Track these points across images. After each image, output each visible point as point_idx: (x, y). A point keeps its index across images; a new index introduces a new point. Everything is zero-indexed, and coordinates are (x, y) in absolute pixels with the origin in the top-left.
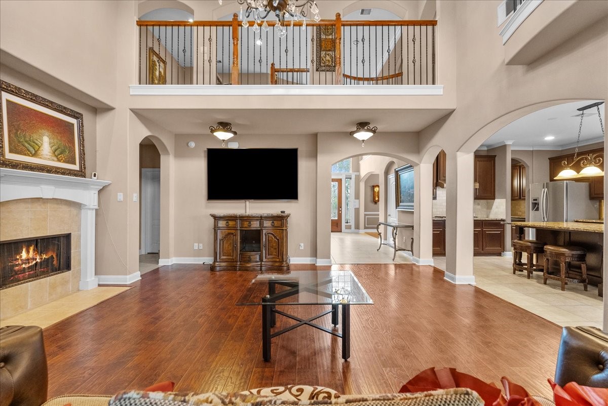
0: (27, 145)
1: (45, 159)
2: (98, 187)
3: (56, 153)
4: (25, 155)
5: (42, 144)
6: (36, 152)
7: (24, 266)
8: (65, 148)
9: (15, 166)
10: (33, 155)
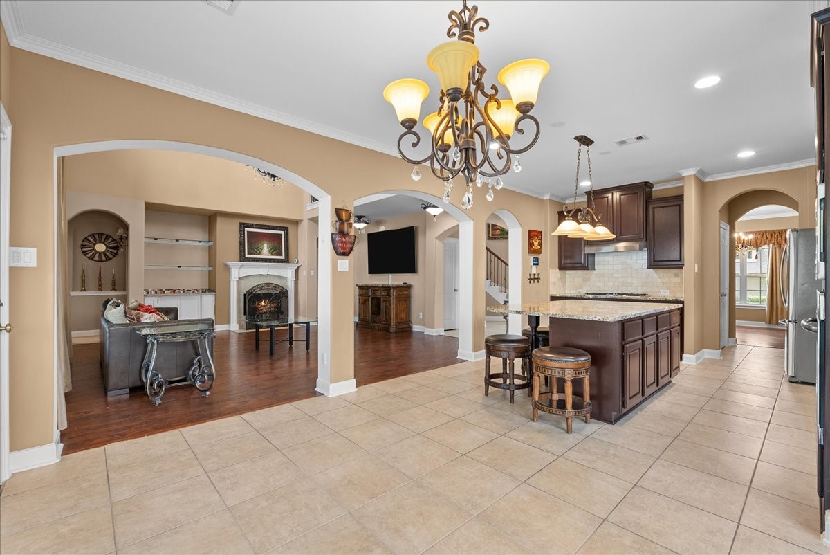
0: (256, 250)
1: (265, 255)
2: (294, 268)
3: (271, 251)
4: (255, 254)
5: (263, 248)
6: (260, 252)
8: (276, 248)
9: (249, 260)
10: (259, 254)
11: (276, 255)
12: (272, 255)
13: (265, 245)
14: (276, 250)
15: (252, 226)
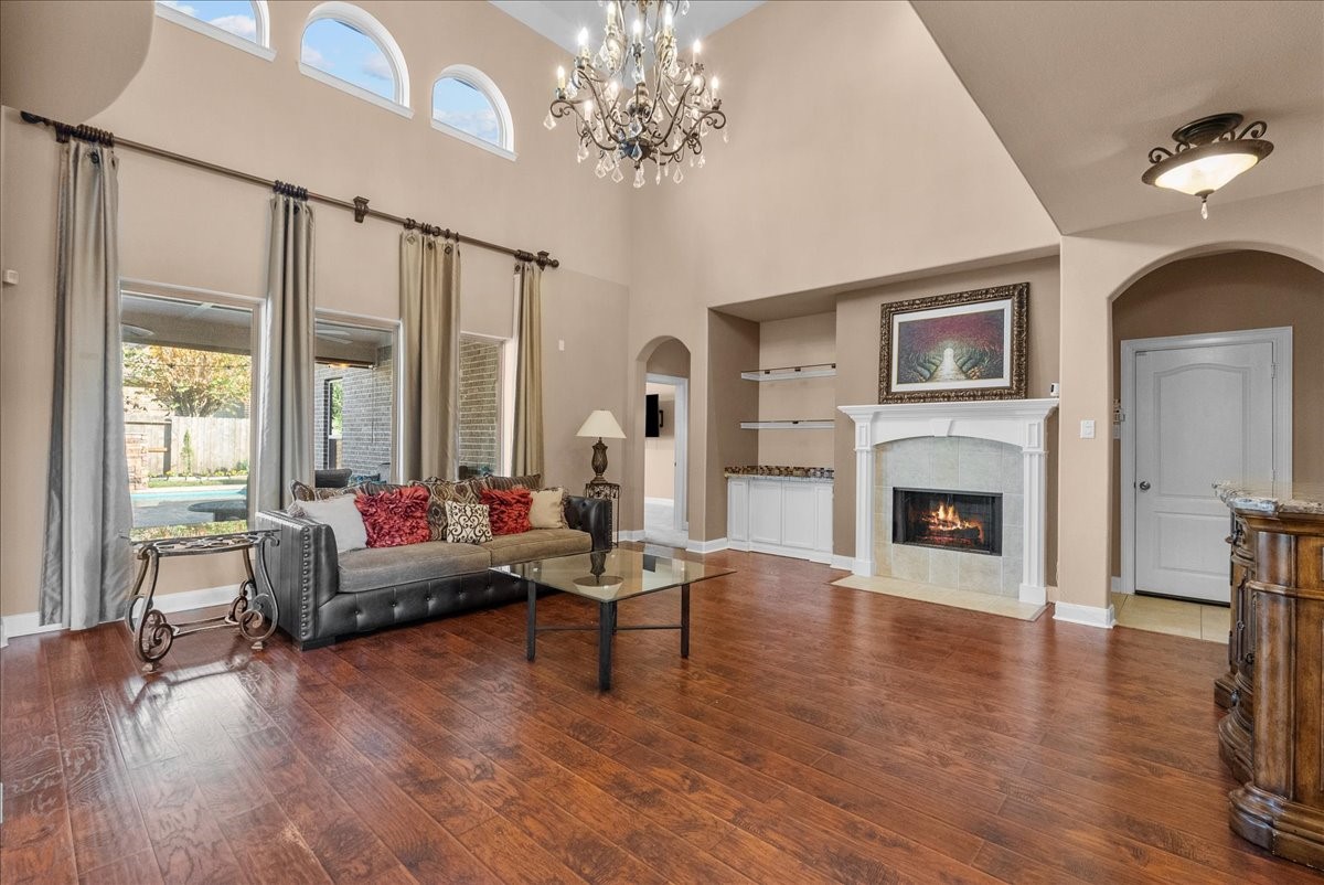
0: (919, 368)
1: (946, 380)
2: (1041, 412)
3: (964, 369)
4: (917, 382)
5: (941, 362)
6: (932, 375)
7: (941, 527)
8: (983, 354)
9: (900, 398)
10: (927, 380)
11: (981, 377)
12: (969, 378)
13: (949, 353)
14: (982, 361)
15: (912, 306)
